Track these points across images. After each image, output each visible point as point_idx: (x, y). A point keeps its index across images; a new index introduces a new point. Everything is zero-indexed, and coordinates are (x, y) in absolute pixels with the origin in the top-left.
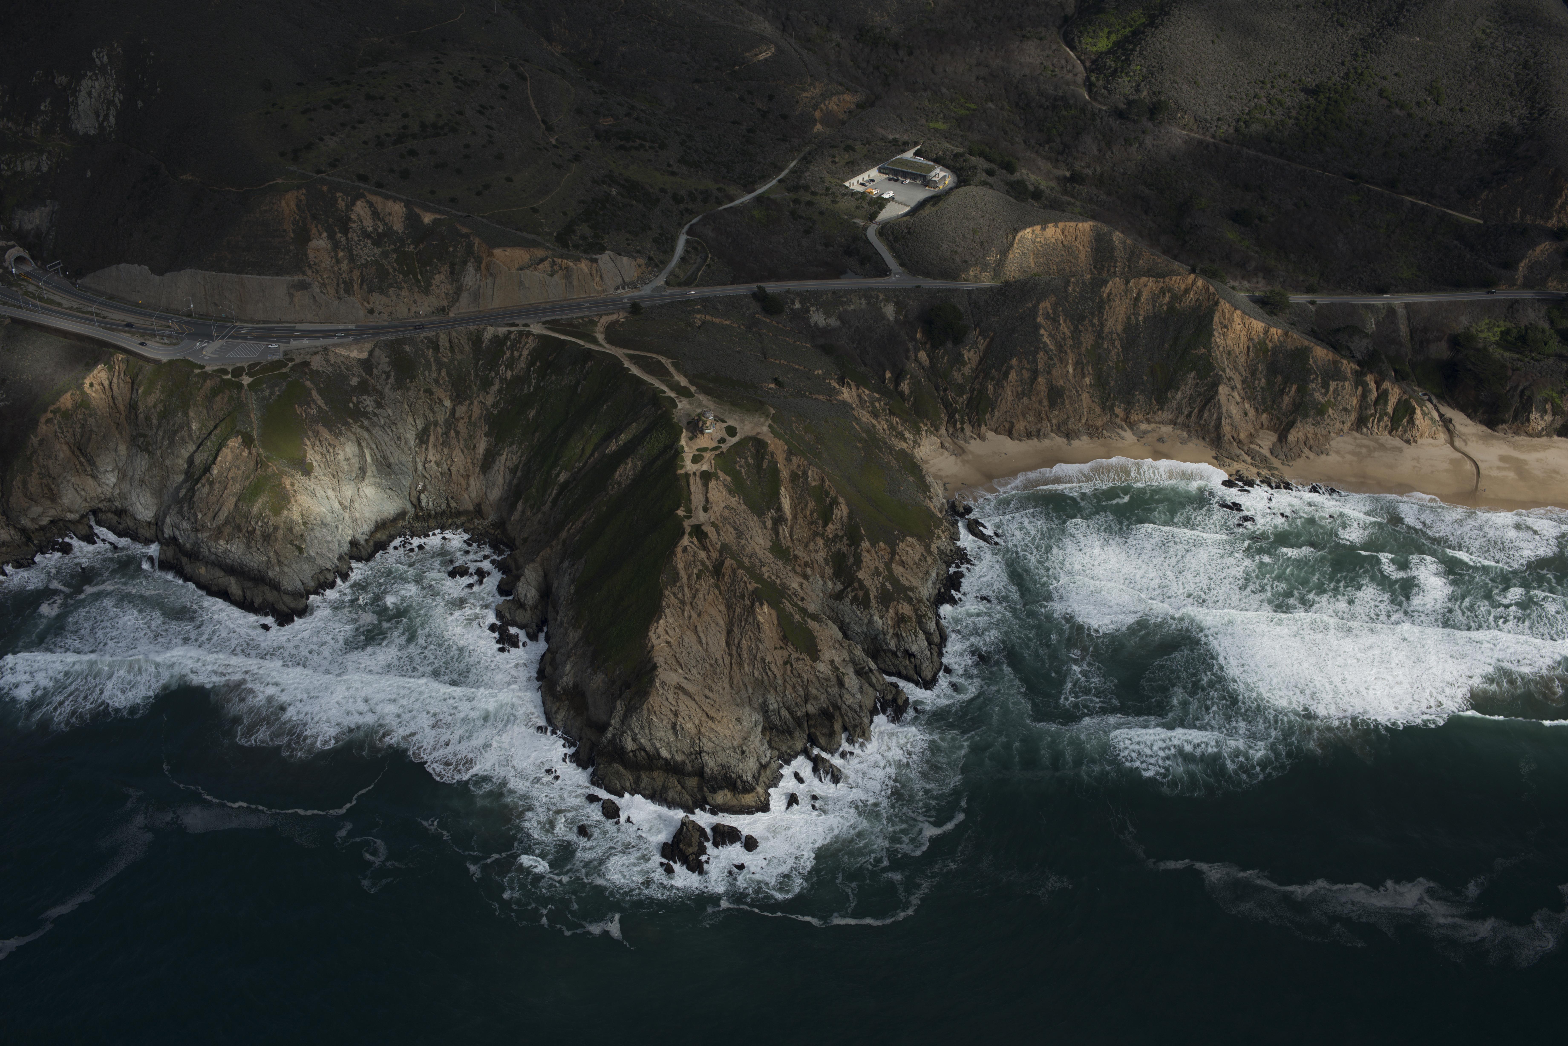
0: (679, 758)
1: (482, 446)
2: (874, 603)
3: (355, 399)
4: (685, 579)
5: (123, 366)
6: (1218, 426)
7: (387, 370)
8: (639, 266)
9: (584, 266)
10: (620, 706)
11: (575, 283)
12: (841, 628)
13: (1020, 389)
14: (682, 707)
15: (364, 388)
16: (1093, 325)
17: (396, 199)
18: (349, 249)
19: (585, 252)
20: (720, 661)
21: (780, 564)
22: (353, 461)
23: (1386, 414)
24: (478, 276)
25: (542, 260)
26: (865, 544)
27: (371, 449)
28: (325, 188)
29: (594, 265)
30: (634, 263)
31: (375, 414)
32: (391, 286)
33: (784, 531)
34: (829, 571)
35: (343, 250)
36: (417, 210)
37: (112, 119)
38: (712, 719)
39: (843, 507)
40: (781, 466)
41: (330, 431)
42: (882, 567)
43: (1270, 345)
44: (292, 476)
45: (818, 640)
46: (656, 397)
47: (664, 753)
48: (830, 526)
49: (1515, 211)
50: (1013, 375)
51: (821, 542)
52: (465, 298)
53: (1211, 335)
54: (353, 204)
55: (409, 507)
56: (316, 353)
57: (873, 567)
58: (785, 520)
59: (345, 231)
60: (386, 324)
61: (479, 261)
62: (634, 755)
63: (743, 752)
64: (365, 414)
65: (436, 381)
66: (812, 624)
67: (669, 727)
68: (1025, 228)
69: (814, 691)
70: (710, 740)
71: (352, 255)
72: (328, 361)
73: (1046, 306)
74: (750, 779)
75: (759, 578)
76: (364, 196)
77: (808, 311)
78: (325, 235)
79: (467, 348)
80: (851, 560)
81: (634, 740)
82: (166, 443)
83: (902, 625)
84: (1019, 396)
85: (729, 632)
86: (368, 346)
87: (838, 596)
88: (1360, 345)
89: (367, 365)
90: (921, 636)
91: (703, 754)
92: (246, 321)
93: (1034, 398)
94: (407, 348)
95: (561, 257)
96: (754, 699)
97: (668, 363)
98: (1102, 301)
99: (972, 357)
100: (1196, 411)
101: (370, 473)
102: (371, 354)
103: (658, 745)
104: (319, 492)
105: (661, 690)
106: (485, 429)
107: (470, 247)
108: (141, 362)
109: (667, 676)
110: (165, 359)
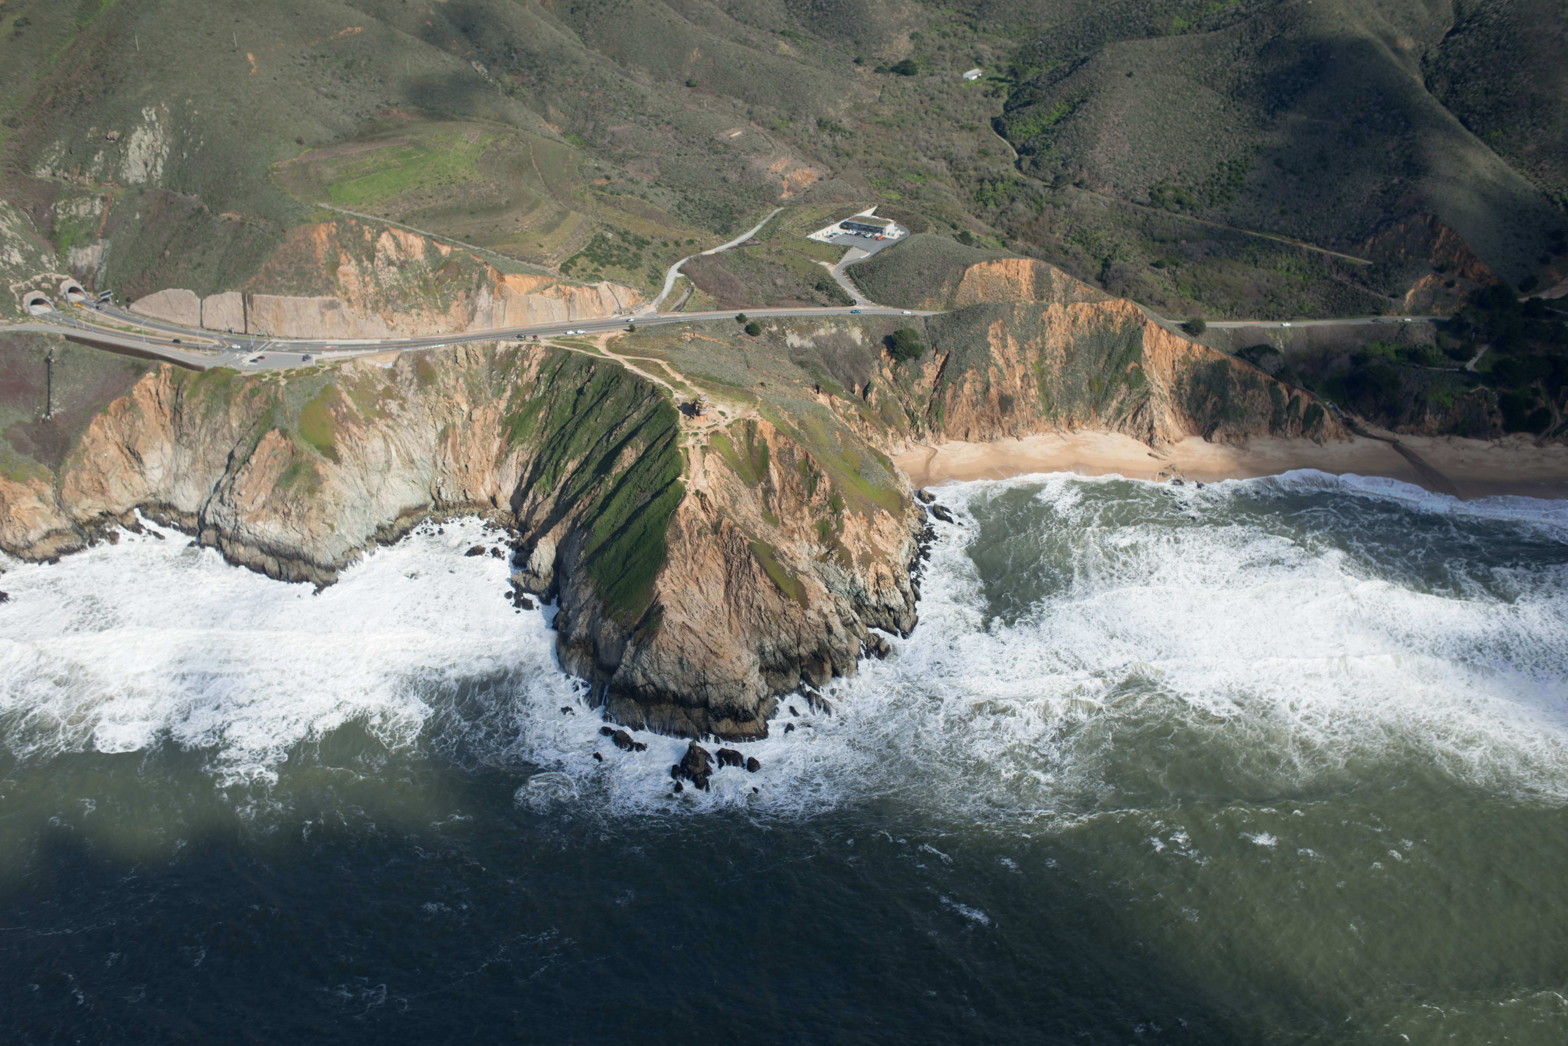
0: (686, 691)
1: (496, 445)
2: (855, 564)
3: (381, 402)
4: (687, 537)
5: (169, 375)
6: (1151, 428)
7: (410, 377)
8: (634, 295)
9: (585, 292)
10: (630, 648)
11: (578, 307)
12: (826, 585)
13: (974, 398)
14: (687, 643)
15: (388, 393)
16: (1037, 344)
17: (417, 235)
18: (374, 274)
19: (585, 281)
20: (720, 609)
21: (771, 527)
22: (379, 454)
23: (1298, 417)
24: (491, 299)
25: (548, 287)
26: (846, 513)
27: (396, 445)
28: (353, 222)
29: (594, 292)
30: (629, 292)
31: (399, 416)
32: (412, 307)
33: (774, 502)
34: (814, 537)
35: (369, 275)
36: (436, 244)
37: (160, 170)
38: (715, 654)
39: (826, 479)
40: (769, 443)
41: (359, 428)
42: (862, 534)
43: (1193, 359)
44: (325, 464)
45: (807, 591)
46: (655, 391)
47: (672, 687)
48: (815, 496)
50: (967, 386)
51: (806, 510)
52: (479, 318)
53: (1141, 351)
54: (379, 235)
55: (429, 498)
56: (345, 361)
57: (854, 533)
58: (774, 491)
59: (371, 259)
60: (408, 339)
61: (491, 286)
62: (645, 690)
63: (744, 685)
64: (390, 415)
65: (455, 388)
66: (803, 580)
67: (676, 661)
68: (974, 265)
69: (805, 635)
70: (714, 673)
71: (377, 279)
72: (356, 369)
73: (995, 327)
74: (750, 708)
75: (753, 537)
76: (389, 231)
77: (784, 334)
78: (353, 261)
79: (482, 360)
80: (835, 526)
81: (644, 675)
82: (208, 440)
83: (881, 583)
84: (974, 404)
85: (728, 583)
86: (393, 357)
87: (823, 559)
88: (1273, 364)
89: (392, 374)
90: (899, 594)
91: (708, 686)
92: (281, 338)
93: (987, 407)
94: (428, 359)
95: (565, 284)
96: (752, 643)
97: (664, 365)
98: (1043, 322)
99: (930, 371)
100: (1130, 417)
101: (394, 466)
102: (395, 365)
103: (666, 678)
104: (349, 479)
105: (668, 629)
106: (499, 429)
107: (483, 274)
108: (185, 370)
109: (673, 616)
110: (207, 367)
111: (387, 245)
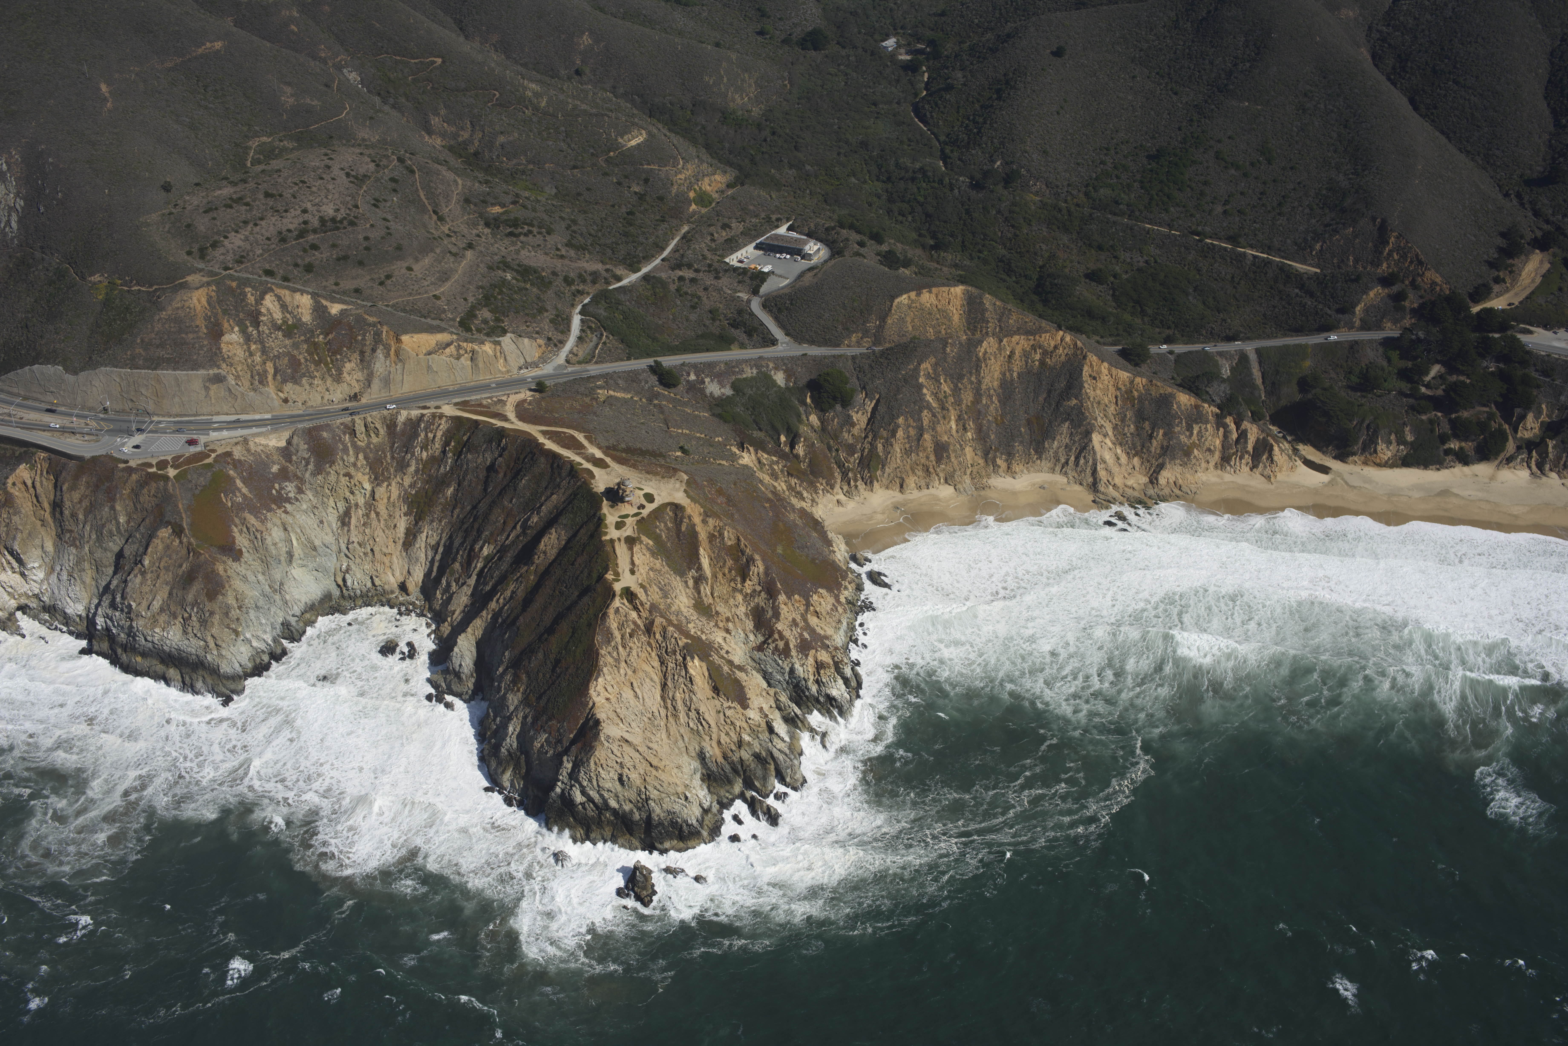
0: (627, 807)
1: (402, 524)
2: (794, 653)
3: (277, 486)
4: (619, 639)
5: (46, 465)
6: (1094, 472)
7: (307, 456)
8: (540, 346)
9: (488, 348)
10: (566, 762)
11: (481, 365)
12: (764, 678)
13: (907, 446)
14: (627, 758)
15: (284, 475)
16: (972, 383)
17: (302, 292)
18: (261, 342)
19: (488, 335)
20: (657, 714)
21: (704, 619)
22: (280, 545)
23: (1247, 452)
24: (388, 363)
25: (448, 345)
26: (782, 598)
27: (296, 533)
28: (234, 284)
29: (498, 347)
30: (535, 344)
31: (297, 500)
32: (304, 375)
33: (705, 589)
34: (750, 625)
35: (255, 343)
36: (324, 302)
37: (14, 225)
38: (656, 768)
39: (760, 563)
40: (699, 528)
41: (256, 517)
43: (1136, 394)
44: (224, 562)
45: (747, 690)
46: (573, 470)
47: (613, 803)
48: (748, 582)
49: (1348, 259)
50: (900, 434)
51: (740, 598)
52: (376, 384)
53: (1081, 387)
54: (262, 298)
55: (334, 586)
56: (237, 444)
57: (790, 619)
58: (706, 579)
59: (257, 324)
60: (301, 412)
61: (387, 348)
62: (584, 808)
63: (686, 798)
64: (288, 500)
65: (355, 465)
66: (740, 675)
67: (616, 778)
68: (901, 295)
69: (746, 738)
70: (655, 788)
71: (264, 347)
72: (248, 450)
73: (926, 366)
74: (694, 822)
75: (687, 635)
76: (272, 291)
77: (703, 382)
78: (236, 329)
79: (382, 431)
80: (770, 613)
81: (583, 793)
82: (94, 536)
83: (822, 672)
84: (907, 453)
85: (664, 686)
86: (286, 434)
87: (760, 648)
88: (1219, 390)
89: (286, 452)
90: (840, 682)
91: (650, 802)
92: (163, 416)
93: (921, 454)
94: (325, 434)
95: (466, 341)
96: (691, 748)
97: (580, 437)
98: (978, 359)
99: (860, 418)
100: (1073, 458)
101: (296, 556)
102: (289, 442)
103: (606, 795)
104: (252, 578)
105: (606, 744)
106: (405, 508)
107: (378, 335)
108: (63, 460)
109: (610, 730)
110: (88, 455)
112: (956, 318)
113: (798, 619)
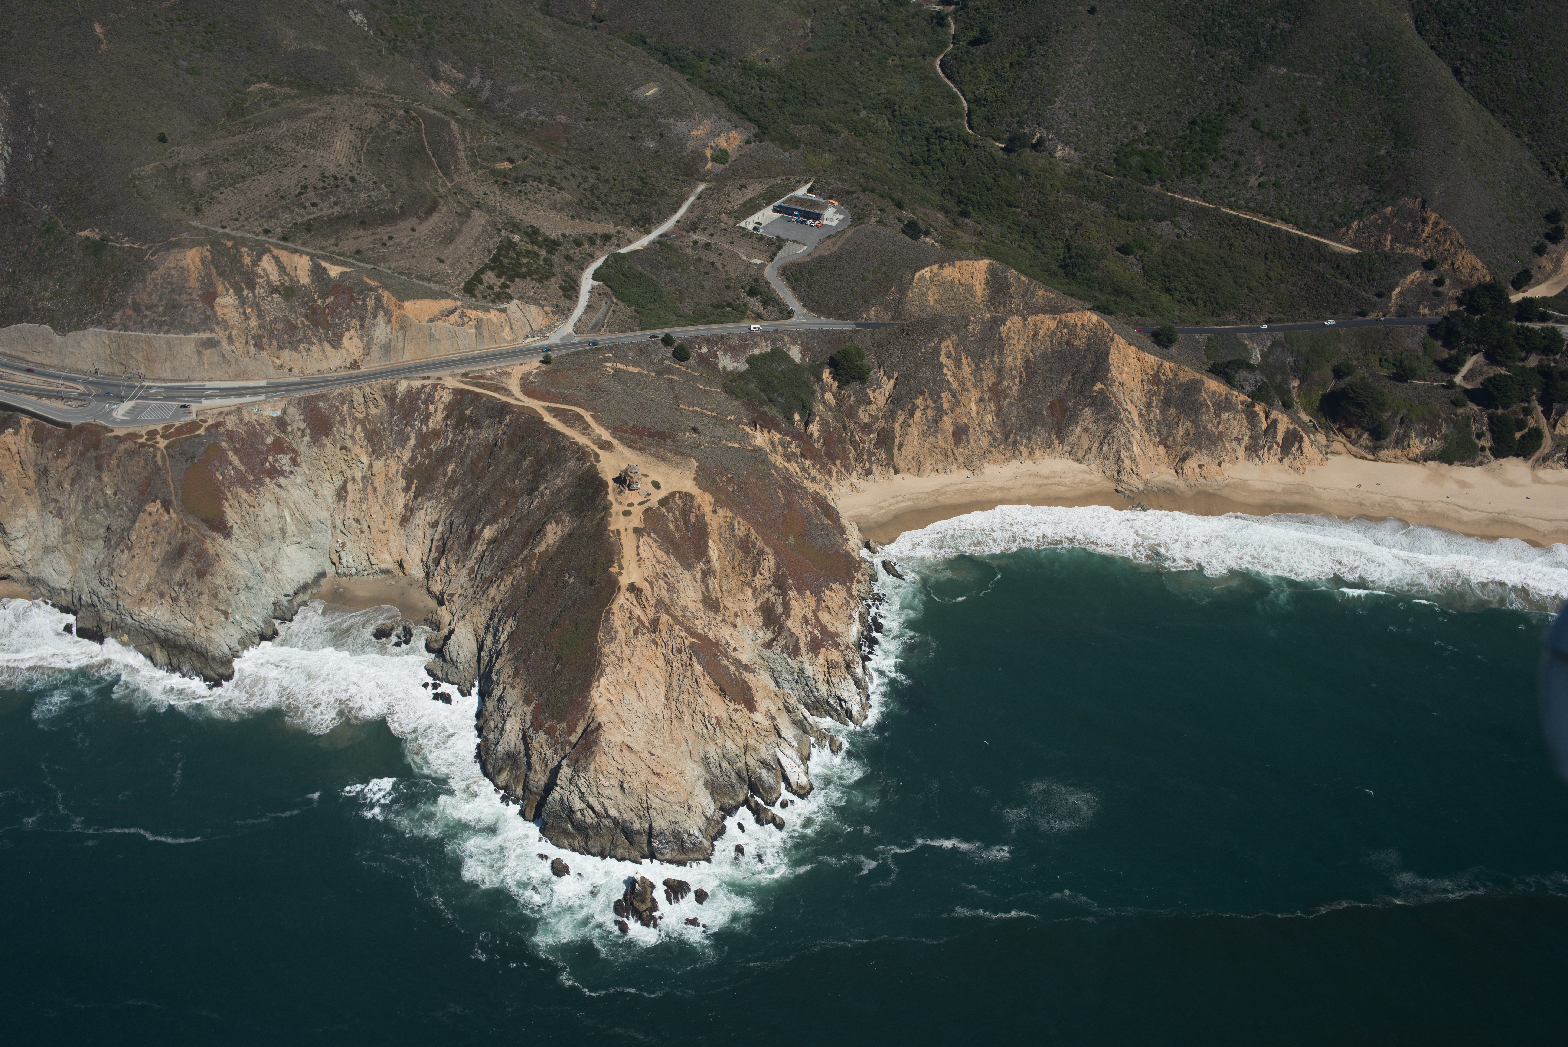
0: (627, 815)
1: (400, 500)
2: (803, 651)
3: (271, 458)
4: (622, 637)
5: (30, 431)
6: (1119, 460)
7: (302, 427)
8: (547, 313)
9: (493, 316)
10: (566, 769)
11: (485, 334)
12: (772, 676)
13: (925, 428)
14: (628, 765)
15: (279, 447)
16: (994, 363)
17: (301, 253)
18: (256, 305)
19: (493, 301)
21: (711, 615)
22: (273, 521)
23: (1277, 443)
24: (389, 330)
25: (452, 312)
26: (793, 593)
27: (290, 508)
29: (504, 315)
30: (541, 312)
31: (291, 472)
32: (300, 341)
33: (713, 584)
34: (759, 620)
35: (250, 306)
36: (324, 264)
38: (658, 775)
39: (771, 557)
40: (709, 518)
41: (249, 492)
43: (1163, 378)
44: (214, 540)
45: (754, 691)
46: (579, 453)
47: (613, 812)
48: (758, 575)
49: (1386, 239)
50: (918, 414)
51: (749, 592)
52: (375, 352)
53: (1108, 370)
54: (259, 259)
55: (328, 564)
56: (229, 413)
57: (801, 615)
58: (714, 573)
59: (252, 286)
60: (297, 379)
61: (388, 314)
62: (583, 815)
63: (689, 807)
64: (282, 473)
65: (352, 437)
66: (747, 676)
67: (616, 784)
68: (923, 268)
69: (752, 742)
70: (657, 796)
71: (260, 311)
72: (241, 420)
73: (948, 345)
74: (696, 832)
75: (693, 632)
76: (270, 251)
77: (716, 356)
78: (231, 291)
79: (382, 402)
80: (780, 609)
81: (582, 799)
82: (80, 508)
83: (832, 672)
84: (925, 435)
85: (668, 687)
86: (282, 404)
87: (769, 645)
89: (281, 423)
90: (851, 682)
91: (651, 811)
92: (154, 380)
93: (939, 436)
94: (321, 404)
95: (470, 308)
96: (695, 753)
97: (587, 416)
98: (1001, 339)
99: (878, 398)
100: (1096, 444)
101: (290, 533)
102: (285, 411)
103: (605, 801)
104: (242, 556)
105: (607, 749)
106: (403, 483)
107: (378, 299)
108: (48, 426)
109: (612, 735)
110: (75, 422)
111: (269, 269)
112: (979, 293)
113: (810, 616)
